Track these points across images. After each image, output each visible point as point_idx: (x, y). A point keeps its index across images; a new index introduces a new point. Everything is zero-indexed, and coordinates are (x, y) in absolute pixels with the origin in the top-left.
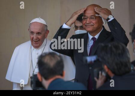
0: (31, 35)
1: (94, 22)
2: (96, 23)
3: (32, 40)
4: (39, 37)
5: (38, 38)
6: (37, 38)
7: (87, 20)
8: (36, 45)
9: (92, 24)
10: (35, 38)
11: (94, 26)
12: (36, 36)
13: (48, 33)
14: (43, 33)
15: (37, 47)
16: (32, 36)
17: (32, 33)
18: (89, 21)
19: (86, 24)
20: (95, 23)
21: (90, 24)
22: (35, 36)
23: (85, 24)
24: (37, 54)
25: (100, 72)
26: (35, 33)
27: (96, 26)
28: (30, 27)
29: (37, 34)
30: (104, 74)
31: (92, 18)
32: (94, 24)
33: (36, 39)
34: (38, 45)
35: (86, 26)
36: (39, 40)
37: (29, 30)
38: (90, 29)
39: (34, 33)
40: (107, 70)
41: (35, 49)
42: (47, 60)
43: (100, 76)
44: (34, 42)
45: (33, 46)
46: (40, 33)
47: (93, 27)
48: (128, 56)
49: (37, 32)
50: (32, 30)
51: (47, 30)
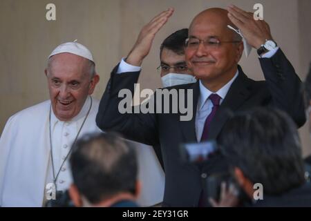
0: (52, 87)
1: (216, 53)
2: (221, 56)
3: (55, 98)
4: (75, 92)
5: (72, 95)
6: (69, 95)
7: (197, 49)
8: (65, 113)
9: (210, 58)
10: (63, 94)
11: (217, 64)
12: (66, 89)
13: (96, 83)
14: (85, 82)
15: (66, 118)
16: (55, 90)
17: (56, 82)
18: (203, 52)
19: (195, 59)
20: (217, 58)
21: (205, 59)
22: (63, 90)
23: (192, 57)
24: (67, 135)
25: (224, 185)
26: (65, 82)
27: (220, 64)
28: (50, 65)
29: (70, 85)
30: (233, 190)
31: (212, 43)
32: (216, 60)
33: (67, 98)
34: (70, 112)
35: (194, 62)
36: (75, 100)
37: (46, 71)
38: (206, 71)
39: (61, 82)
40: (241, 181)
41: (61, 123)
42: (95, 152)
43: (223, 195)
44: (59, 105)
45: (56, 113)
46: (78, 83)
47: (212, 66)
48: (297, 142)
49: (69, 81)
50: (57, 74)
51: (94, 73)
